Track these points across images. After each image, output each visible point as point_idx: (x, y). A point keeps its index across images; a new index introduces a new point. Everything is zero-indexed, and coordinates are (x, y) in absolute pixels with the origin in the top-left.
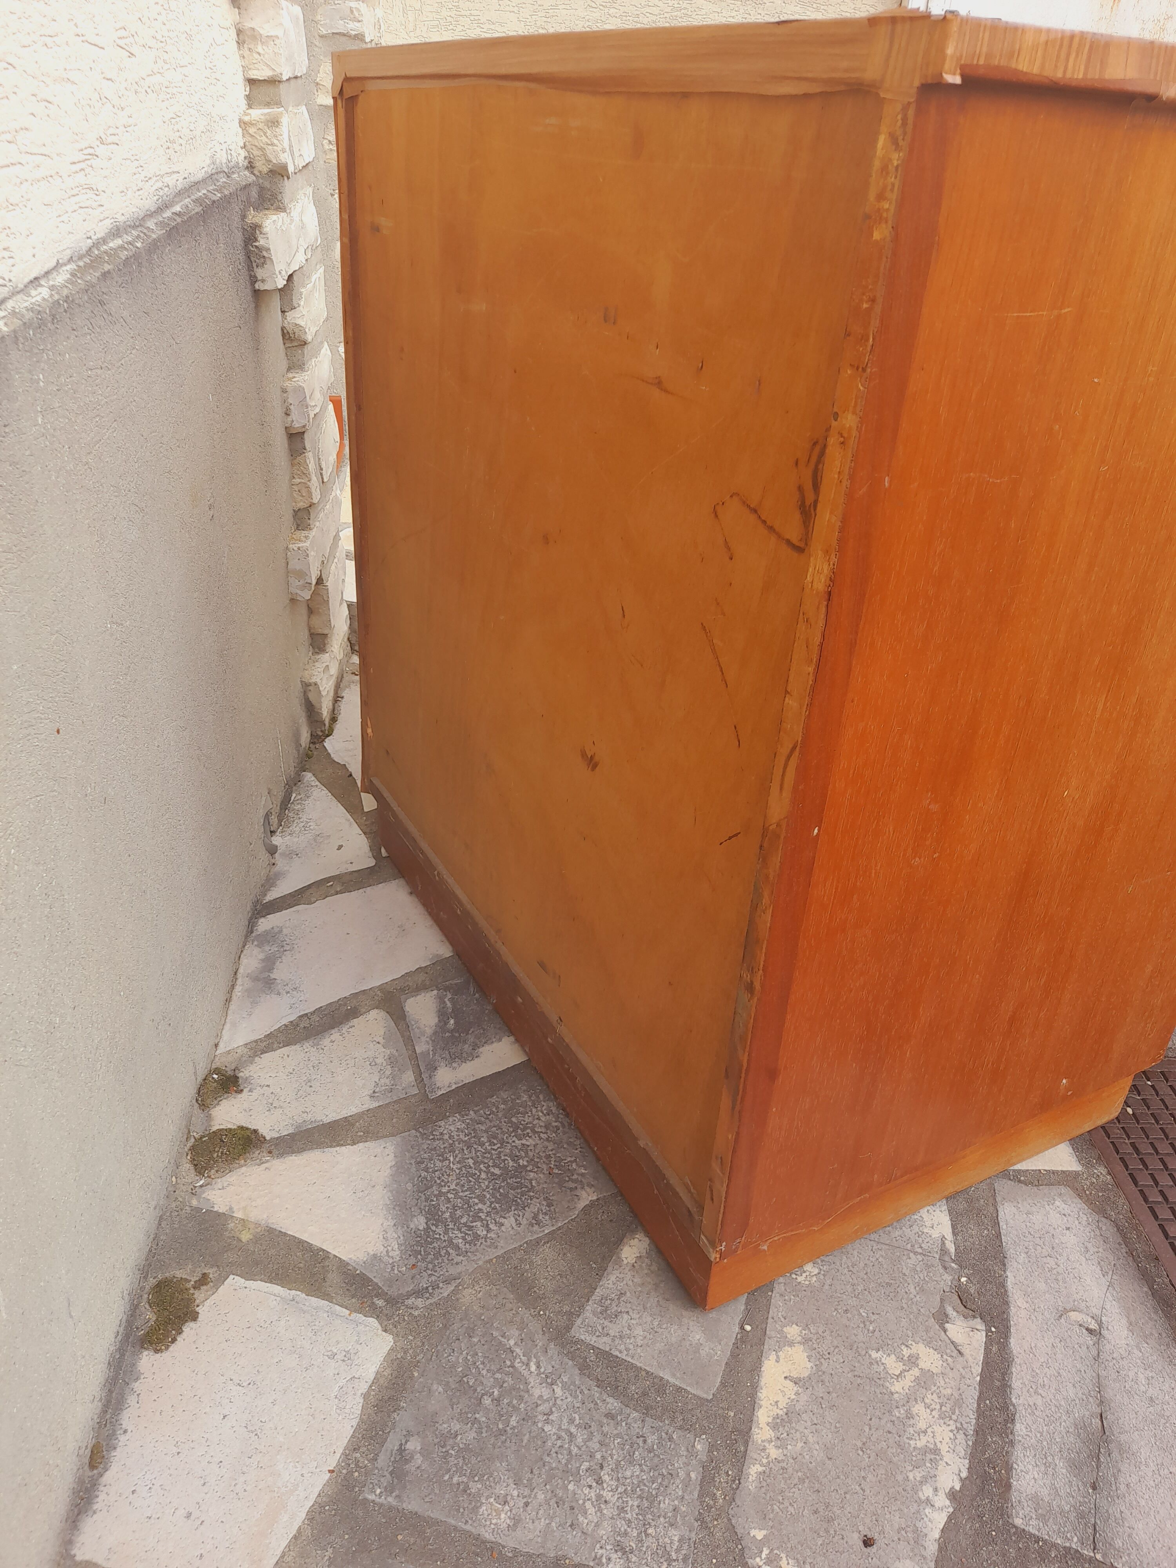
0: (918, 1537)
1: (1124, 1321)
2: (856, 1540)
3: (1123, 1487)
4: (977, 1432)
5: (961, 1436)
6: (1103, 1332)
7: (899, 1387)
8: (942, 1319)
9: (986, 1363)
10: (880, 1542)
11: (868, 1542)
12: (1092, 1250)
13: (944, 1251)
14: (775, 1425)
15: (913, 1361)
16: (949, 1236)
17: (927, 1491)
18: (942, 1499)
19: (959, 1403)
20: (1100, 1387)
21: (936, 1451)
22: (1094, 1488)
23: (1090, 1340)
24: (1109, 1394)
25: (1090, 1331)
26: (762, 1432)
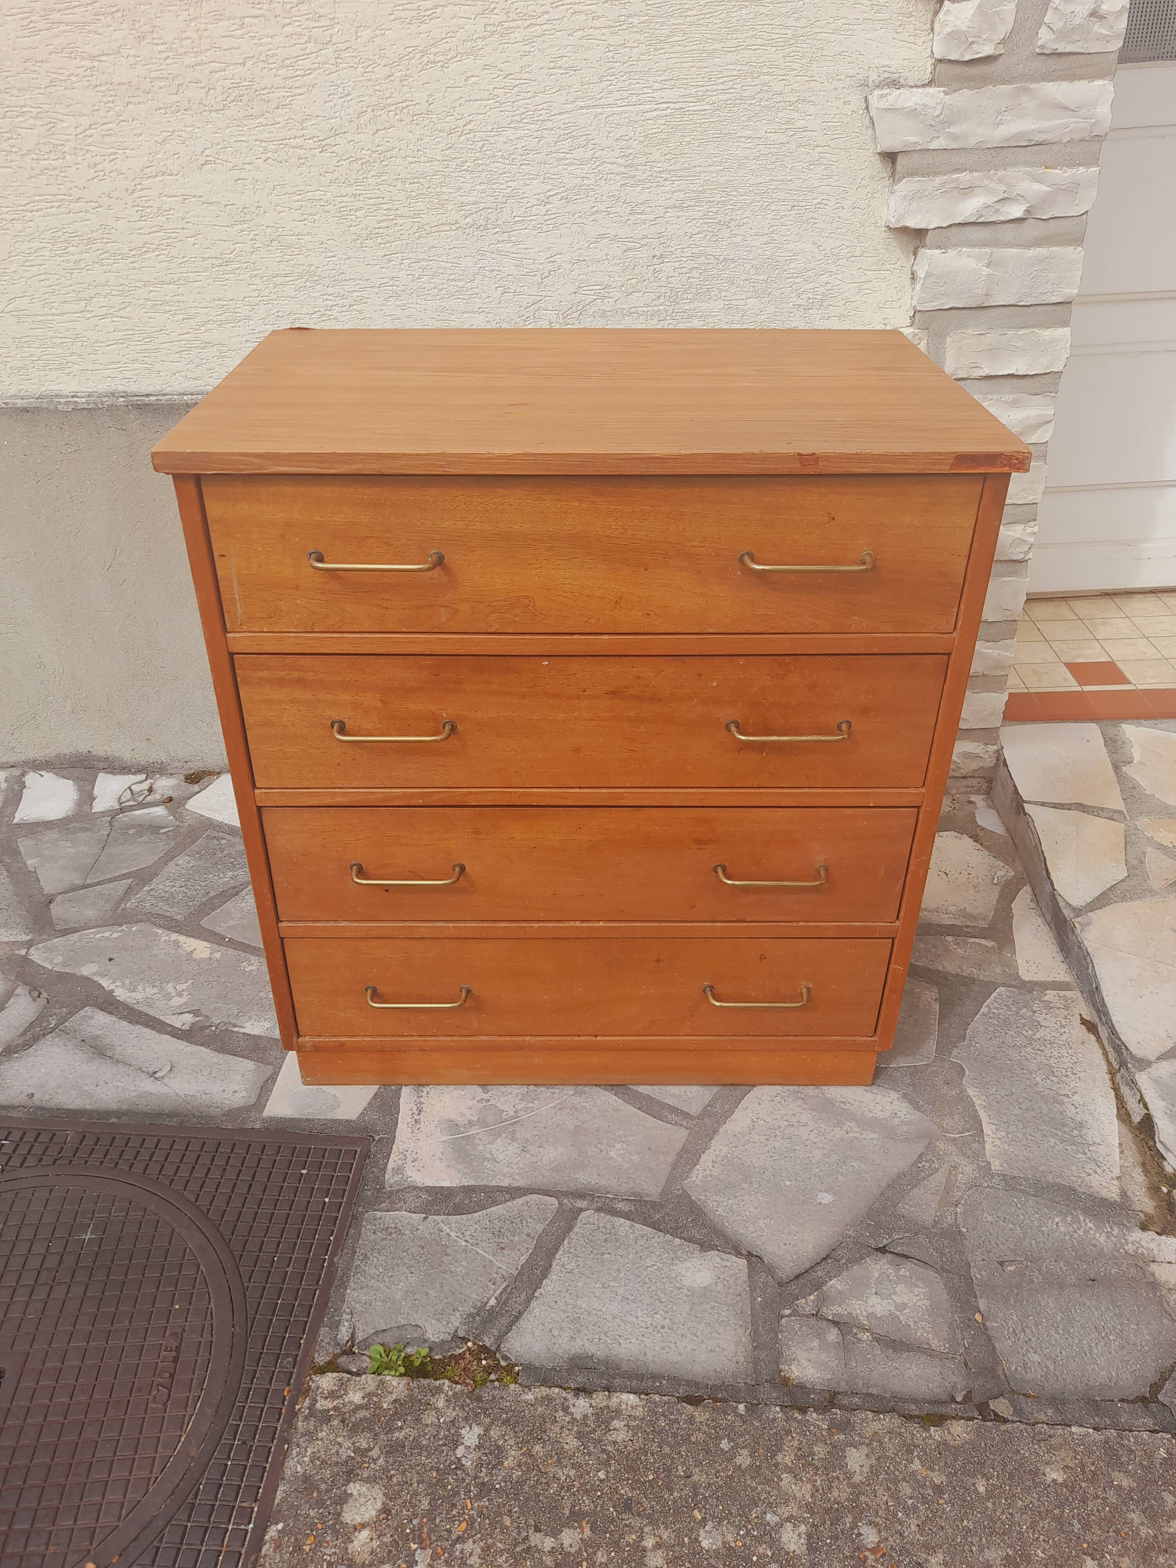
0: (103, 976)
1: (154, 1091)
2: (112, 957)
3: (76, 1051)
4: (132, 1008)
5: (134, 1002)
6: (152, 1079)
7: (170, 987)
8: (196, 1013)
9: (164, 1023)
10: (109, 963)
11: (110, 960)
12: (204, 1096)
13: (235, 1026)
14: (176, 942)
15: (180, 994)
16: (243, 1031)
17: (118, 984)
18: (112, 987)
19: (150, 1006)
20: (125, 1064)
21: (133, 991)
22: (83, 1041)
23: (151, 1070)
24: (120, 1066)
25: (155, 1073)
26: (174, 936)
